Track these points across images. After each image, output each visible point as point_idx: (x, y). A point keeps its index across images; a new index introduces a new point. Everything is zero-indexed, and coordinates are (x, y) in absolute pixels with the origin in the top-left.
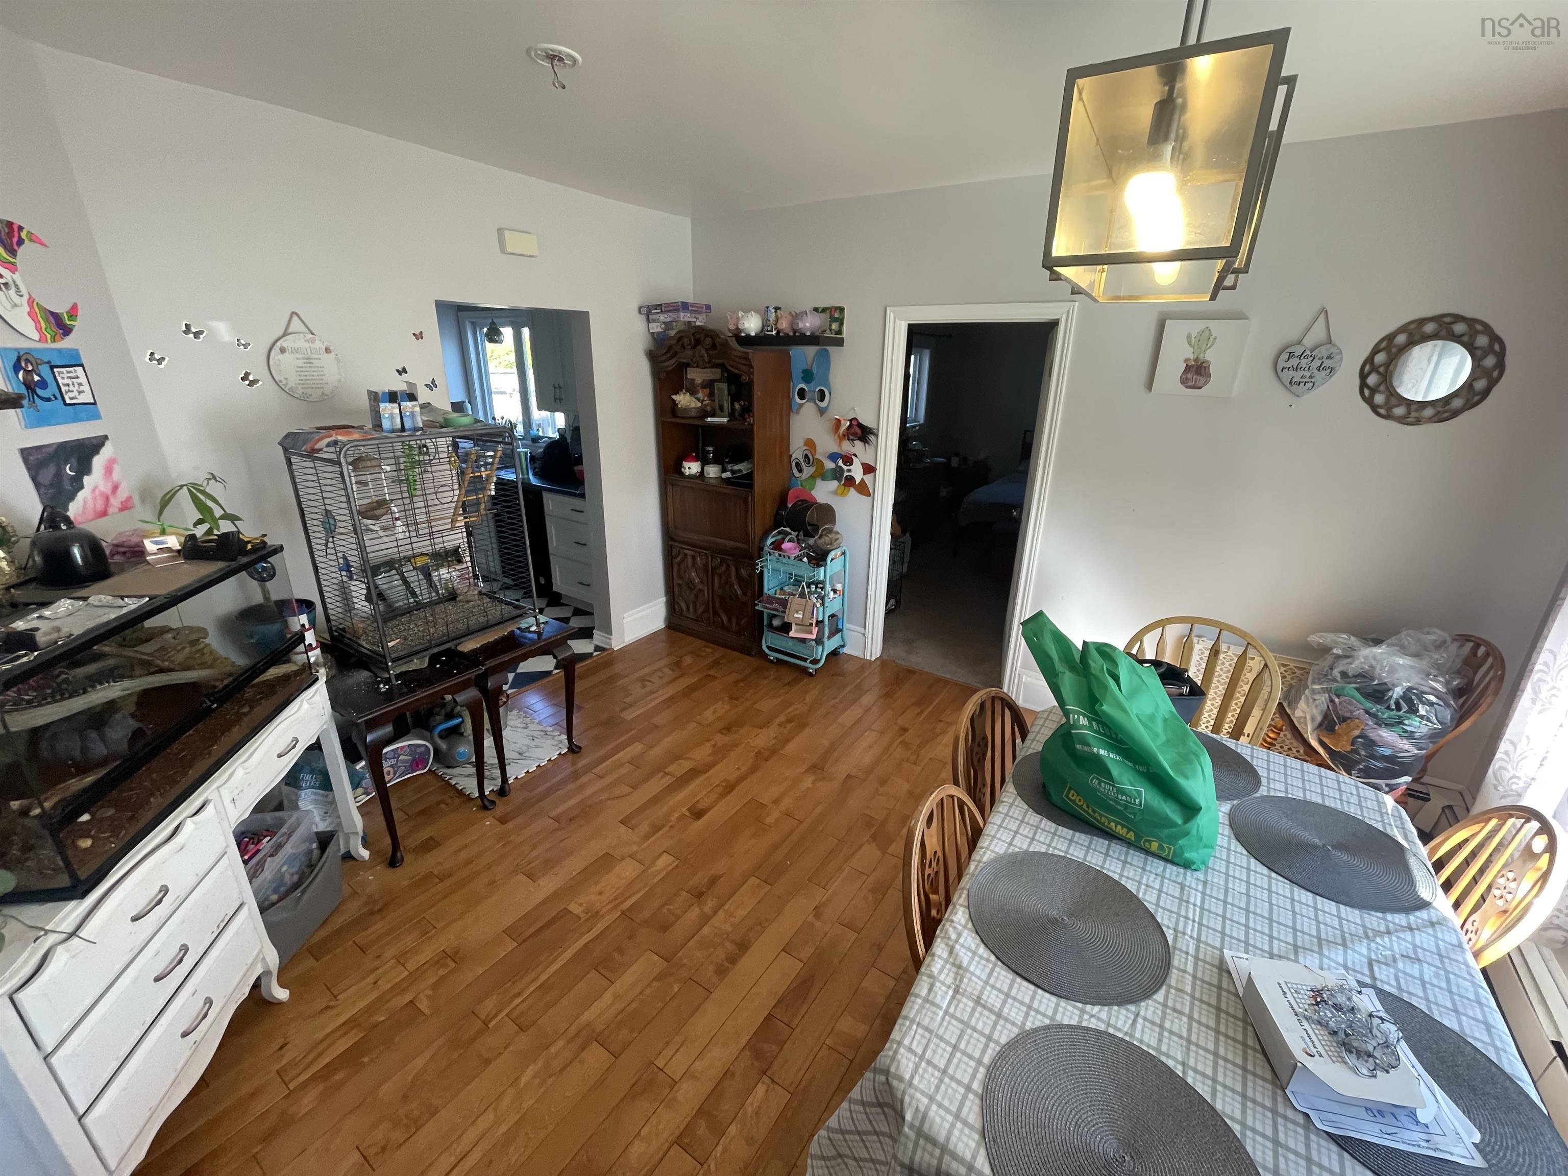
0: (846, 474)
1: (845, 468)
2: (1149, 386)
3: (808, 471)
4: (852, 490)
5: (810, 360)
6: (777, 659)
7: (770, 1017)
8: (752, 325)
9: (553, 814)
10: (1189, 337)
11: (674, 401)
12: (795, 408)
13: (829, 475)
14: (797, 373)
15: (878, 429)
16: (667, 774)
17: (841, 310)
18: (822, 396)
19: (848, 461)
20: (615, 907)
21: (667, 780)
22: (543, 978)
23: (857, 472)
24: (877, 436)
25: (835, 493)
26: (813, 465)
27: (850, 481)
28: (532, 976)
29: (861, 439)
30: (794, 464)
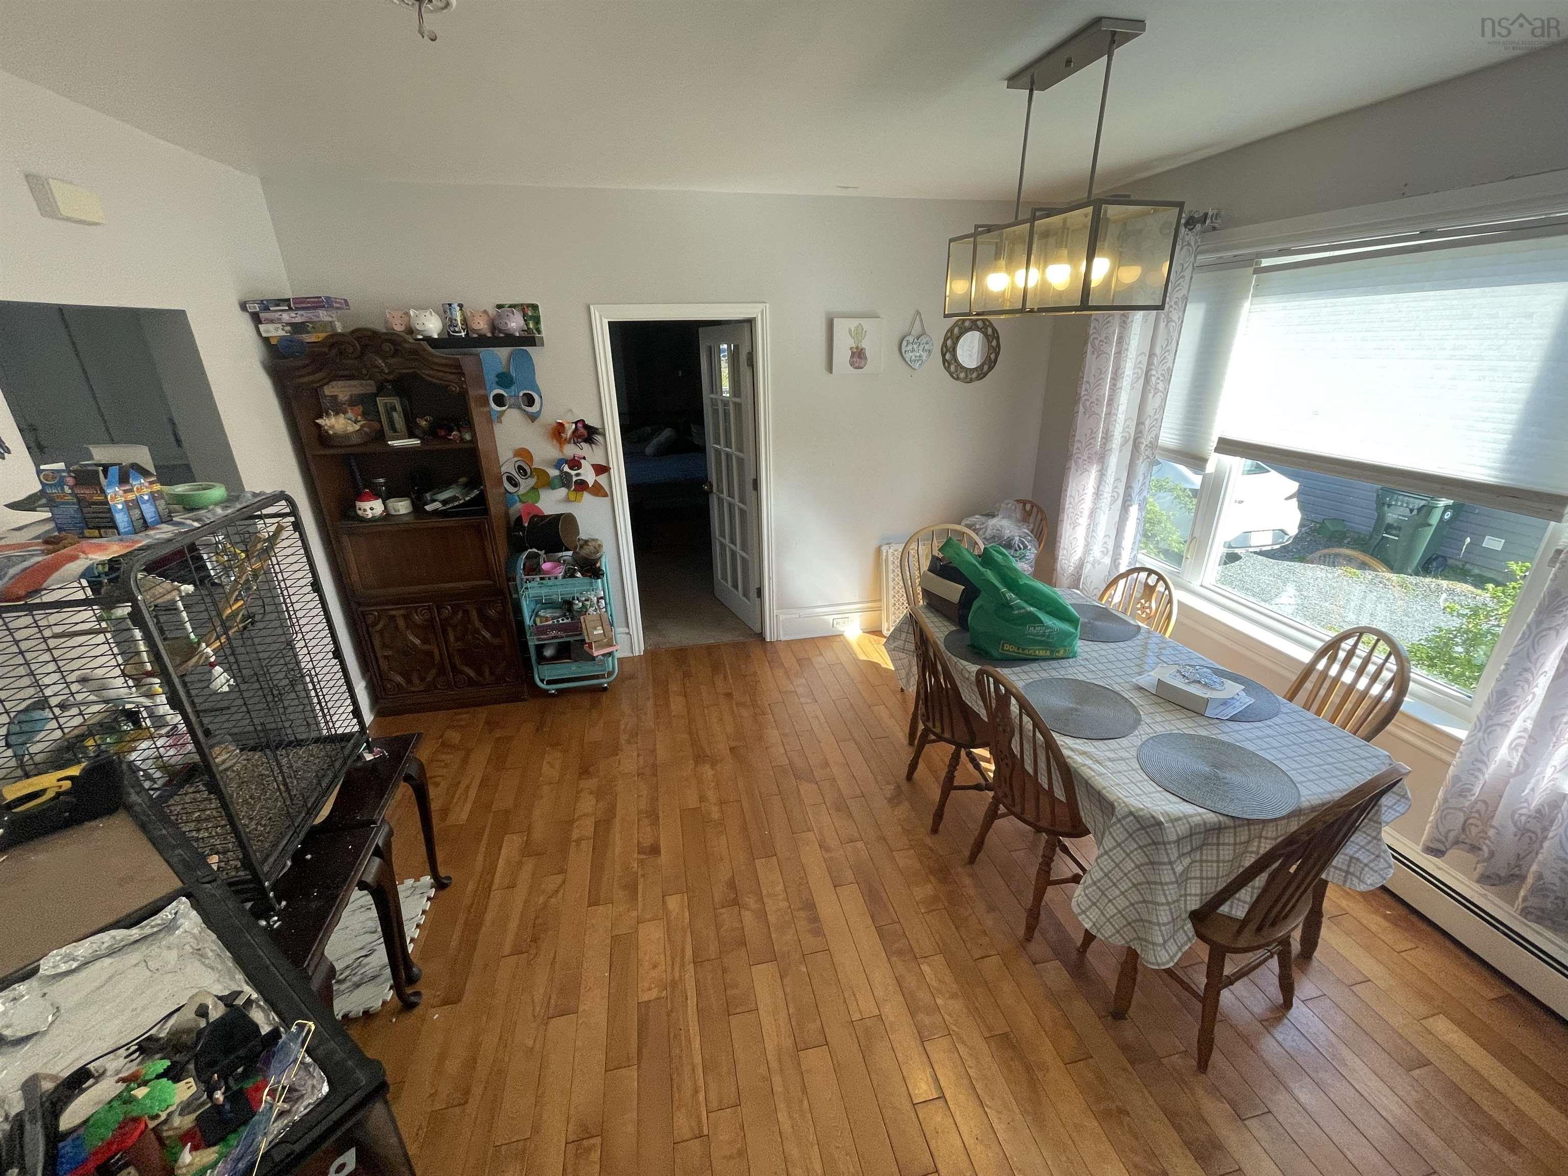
0: (574, 479)
1: (573, 473)
2: (830, 368)
3: (525, 484)
4: (586, 495)
5: (504, 362)
6: (557, 690)
7: (879, 929)
8: (432, 326)
9: (507, 949)
10: (850, 331)
11: (319, 426)
12: (494, 417)
13: (557, 481)
14: (490, 377)
15: (604, 428)
16: (578, 841)
17: (535, 307)
18: (530, 401)
19: (575, 463)
20: (683, 965)
21: (587, 846)
22: (698, 1060)
23: (588, 475)
24: (604, 435)
25: (567, 500)
26: (531, 476)
27: (582, 486)
28: (687, 1069)
29: (586, 441)
30: (504, 478)
